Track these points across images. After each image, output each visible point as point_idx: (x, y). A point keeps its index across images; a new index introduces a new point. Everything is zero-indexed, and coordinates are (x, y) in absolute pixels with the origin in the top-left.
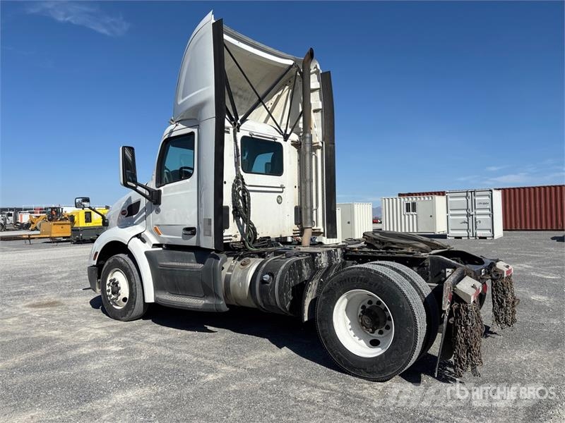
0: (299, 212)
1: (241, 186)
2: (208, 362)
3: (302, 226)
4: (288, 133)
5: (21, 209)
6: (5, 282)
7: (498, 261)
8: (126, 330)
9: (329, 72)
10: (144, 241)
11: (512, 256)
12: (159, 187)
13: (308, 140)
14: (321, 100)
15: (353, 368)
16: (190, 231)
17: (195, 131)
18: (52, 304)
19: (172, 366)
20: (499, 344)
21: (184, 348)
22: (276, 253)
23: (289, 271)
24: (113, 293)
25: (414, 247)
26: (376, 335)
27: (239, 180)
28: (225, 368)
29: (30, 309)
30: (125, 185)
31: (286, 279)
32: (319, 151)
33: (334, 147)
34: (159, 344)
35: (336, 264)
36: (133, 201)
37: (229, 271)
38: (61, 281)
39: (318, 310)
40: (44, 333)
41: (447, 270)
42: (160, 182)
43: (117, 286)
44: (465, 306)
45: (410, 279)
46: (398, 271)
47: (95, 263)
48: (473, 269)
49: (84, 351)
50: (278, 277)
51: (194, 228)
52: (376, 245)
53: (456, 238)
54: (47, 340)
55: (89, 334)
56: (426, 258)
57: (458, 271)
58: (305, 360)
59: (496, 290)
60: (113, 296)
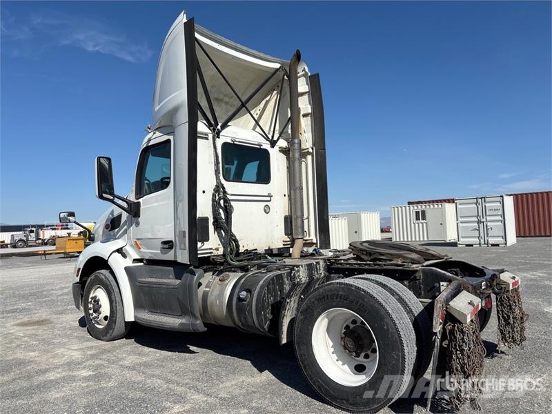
0: (288, 221)
1: (222, 195)
2: (179, 389)
3: (292, 236)
4: (275, 139)
5: (43, 226)
6: (6, 299)
7: (502, 271)
8: (104, 352)
9: (318, 74)
10: (124, 256)
11: (526, 264)
12: (139, 199)
13: (296, 146)
14: (310, 103)
15: (335, 398)
16: (168, 245)
17: (171, 138)
18: (40, 323)
19: (138, 394)
20: (506, 365)
21: (158, 372)
22: (260, 267)
23: (268, 287)
24: (95, 312)
25: (404, 258)
26: (361, 360)
27: (219, 188)
28: (196, 397)
29: (17, 328)
30: (101, 197)
31: (264, 296)
32: (309, 157)
33: (325, 153)
34: (132, 368)
35: (318, 279)
36: (116, 214)
37: (206, 287)
38: (60, 298)
39: (296, 332)
40: (20, 355)
41: (442, 283)
42: (140, 192)
43: (98, 304)
44: (460, 326)
45: (398, 295)
46: (384, 286)
47: (78, 279)
48: (471, 282)
49: (52, 376)
50: (255, 294)
51: (171, 242)
52: (363, 257)
53: (467, 245)
54: (20, 363)
55: (64, 356)
56: (417, 271)
57: (454, 284)
58: (285, 386)
59: (502, 305)
60: (95, 315)
